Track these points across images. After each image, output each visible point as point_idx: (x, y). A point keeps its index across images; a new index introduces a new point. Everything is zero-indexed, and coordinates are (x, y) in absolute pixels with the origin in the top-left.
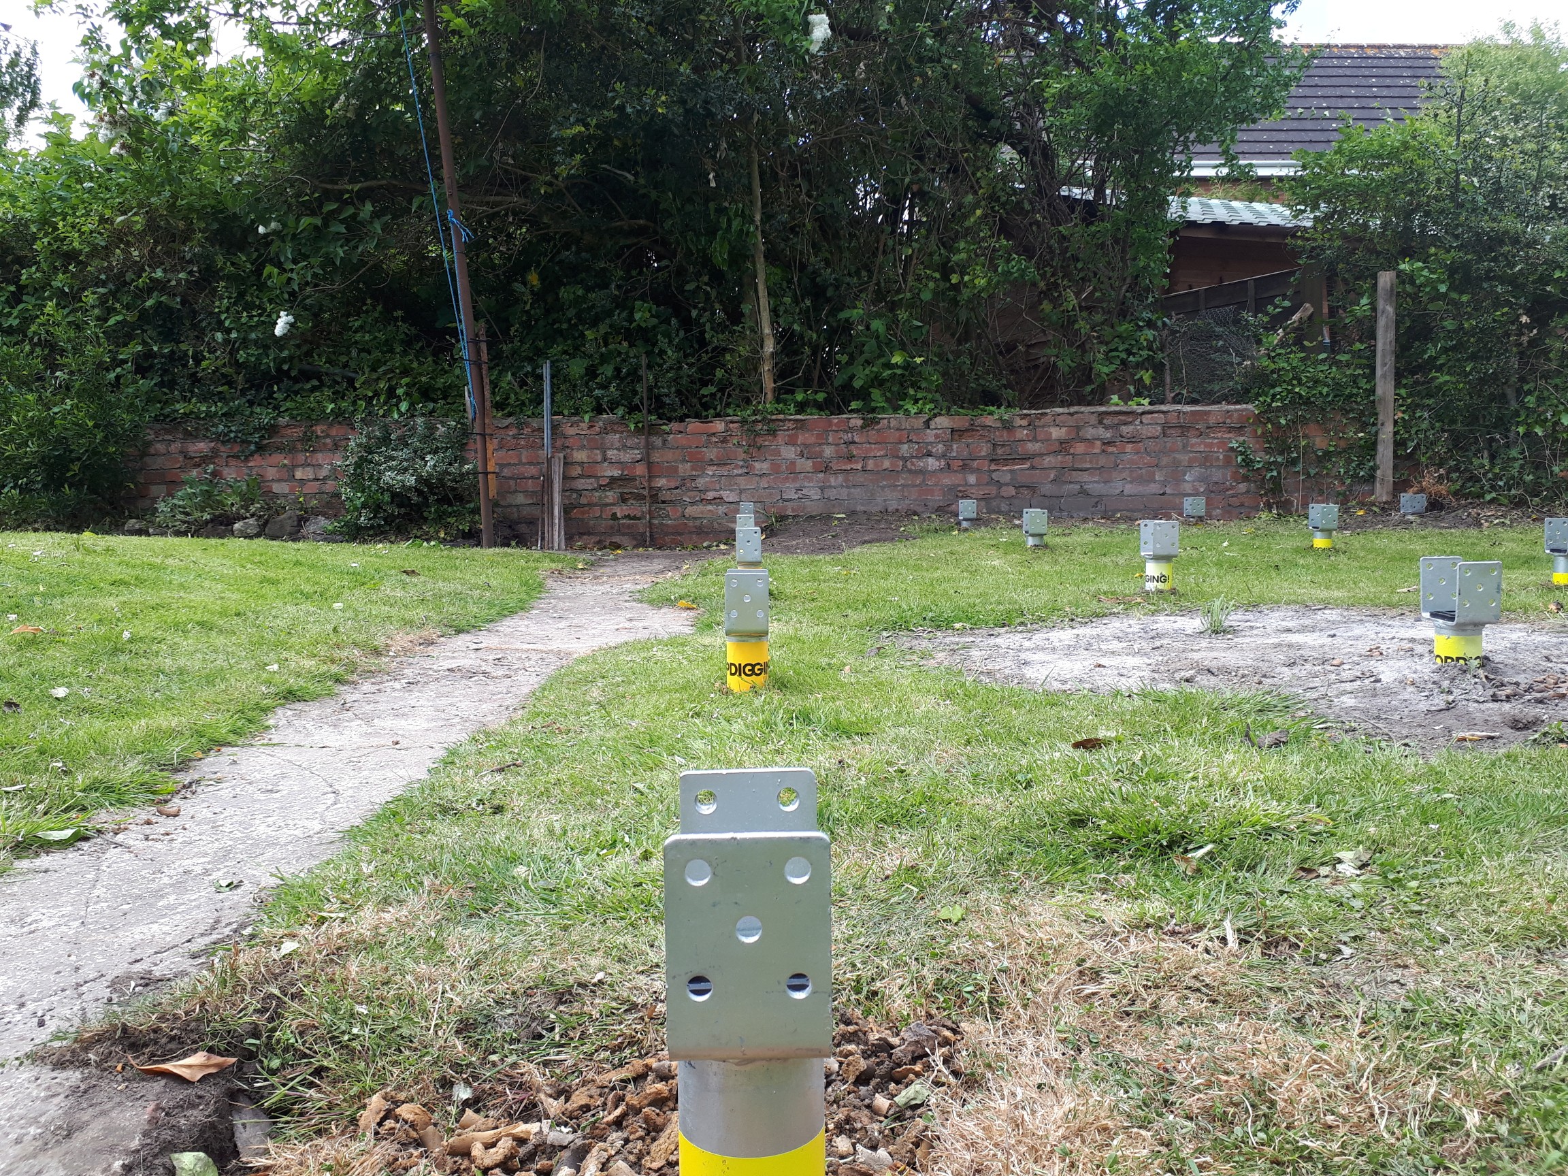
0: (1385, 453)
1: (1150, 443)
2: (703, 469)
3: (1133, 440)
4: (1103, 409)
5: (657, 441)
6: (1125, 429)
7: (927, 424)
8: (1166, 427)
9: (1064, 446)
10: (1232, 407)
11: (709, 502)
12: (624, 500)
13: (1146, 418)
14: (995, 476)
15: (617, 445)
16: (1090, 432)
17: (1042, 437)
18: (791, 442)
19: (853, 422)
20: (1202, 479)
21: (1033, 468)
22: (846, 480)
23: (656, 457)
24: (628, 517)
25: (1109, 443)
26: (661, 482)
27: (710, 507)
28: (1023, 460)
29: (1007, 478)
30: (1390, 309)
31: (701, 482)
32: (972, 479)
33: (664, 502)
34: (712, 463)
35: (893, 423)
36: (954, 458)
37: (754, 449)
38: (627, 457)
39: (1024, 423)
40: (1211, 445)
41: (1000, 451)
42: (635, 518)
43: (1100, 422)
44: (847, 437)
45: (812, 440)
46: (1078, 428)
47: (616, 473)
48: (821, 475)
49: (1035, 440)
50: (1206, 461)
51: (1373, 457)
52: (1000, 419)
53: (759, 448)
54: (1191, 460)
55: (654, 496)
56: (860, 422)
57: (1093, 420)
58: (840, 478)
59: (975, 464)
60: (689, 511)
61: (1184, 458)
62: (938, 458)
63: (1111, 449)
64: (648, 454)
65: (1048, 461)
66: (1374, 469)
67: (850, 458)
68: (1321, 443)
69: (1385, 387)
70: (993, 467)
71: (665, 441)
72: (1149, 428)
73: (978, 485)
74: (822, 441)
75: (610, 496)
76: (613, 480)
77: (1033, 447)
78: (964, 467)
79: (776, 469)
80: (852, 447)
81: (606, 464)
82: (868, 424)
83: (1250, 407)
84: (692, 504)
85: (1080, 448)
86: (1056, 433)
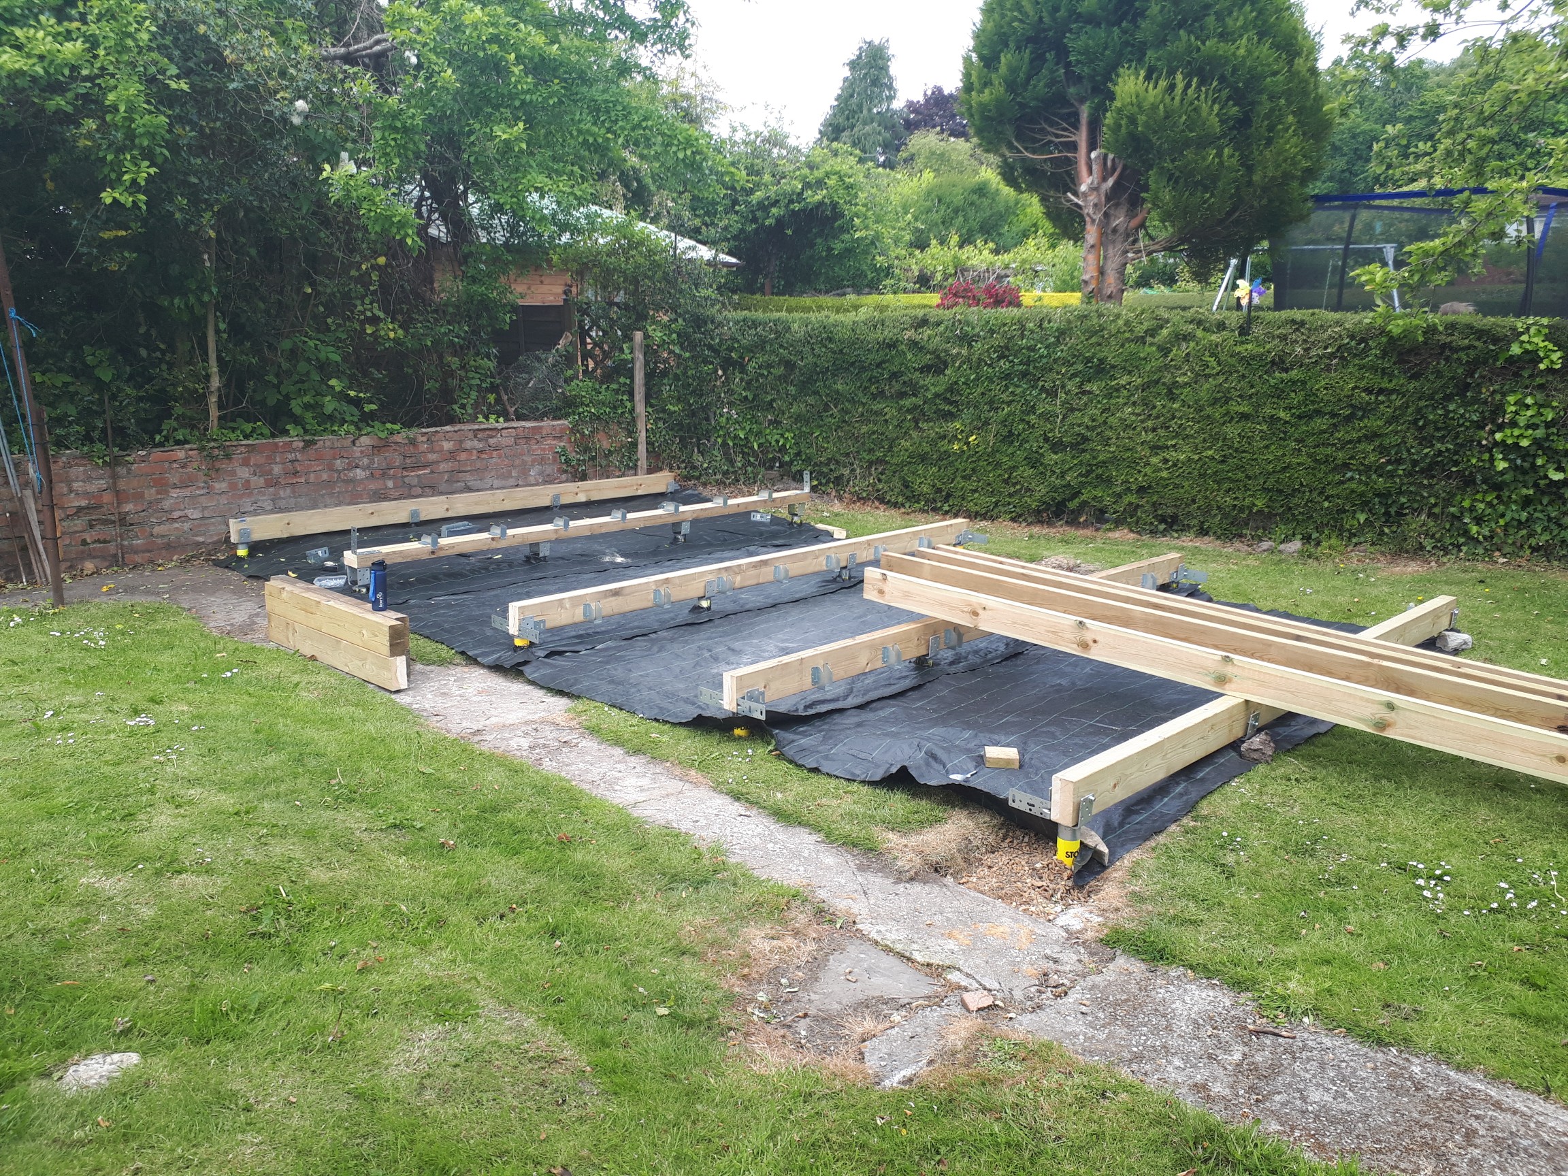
0: (642, 448)
1: (507, 450)
2: (167, 492)
3: (497, 448)
4: (476, 427)
5: (122, 470)
6: (491, 441)
7: (353, 442)
8: (517, 438)
9: (452, 454)
10: (555, 423)
11: (175, 520)
12: (91, 526)
13: (504, 433)
14: (406, 480)
15: (81, 477)
16: (468, 444)
17: (437, 449)
18: (246, 463)
19: (295, 445)
20: (541, 473)
21: (432, 472)
22: (294, 492)
23: (122, 485)
24: (99, 541)
25: (481, 452)
26: (128, 507)
27: (176, 525)
28: (425, 467)
29: (415, 481)
30: (641, 357)
31: (167, 504)
32: (390, 484)
33: (132, 525)
34: (175, 486)
35: (328, 444)
36: (377, 469)
37: (213, 472)
38: (93, 488)
39: (424, 439)
40: (544, 450)
41: (408, 461)
42: (105, 542)
43: (475, 436)
44: (291, 456)
45: (263, 460)
46: (461, 442)
47: (84, 503)
48: (272, 489)
49: (432, 451)
50: (542, 460)
51: (636, 453)
52: (407, 438)
53: (217, 470)
54: (533, 461)
55: (123, 520)
56: (301, 444)
57: (471, 435)
58: (288, 490)
59: (392, 472)
60: (156, 530)
61: (528, 459)
62: (364, 470)
63: (484, 456)
64: (115, 484)
65: (443, 466)
66: (637, 460)
67: (296, 473)
68: (606, 444)
69: (640, 408)
70: (405, 473)
71: (129, 471)
72: (505, 439)
73: (395, 487)
74: (271, 460)
75: (79, 523)
76: (80, 509)
77: (432, 457)
78: (383, 475)
79: (233, 486)
80: (296, 464)
81: (73, 495)
82: (308, 444)
83: (566, 422)
84: (160, 524)
85: (463, 456)
86: (447, 446)
